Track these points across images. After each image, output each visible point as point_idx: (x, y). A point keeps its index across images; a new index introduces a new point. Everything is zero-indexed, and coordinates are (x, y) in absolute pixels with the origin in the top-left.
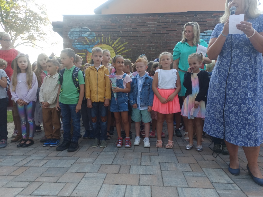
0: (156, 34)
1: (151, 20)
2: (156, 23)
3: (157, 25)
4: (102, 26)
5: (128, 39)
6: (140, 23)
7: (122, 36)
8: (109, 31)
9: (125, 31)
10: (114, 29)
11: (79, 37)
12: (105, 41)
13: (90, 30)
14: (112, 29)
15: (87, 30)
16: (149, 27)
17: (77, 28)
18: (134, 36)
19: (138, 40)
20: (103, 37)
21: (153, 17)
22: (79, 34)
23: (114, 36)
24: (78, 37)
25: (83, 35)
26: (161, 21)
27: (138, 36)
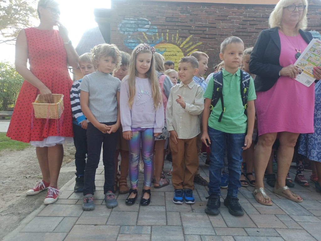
0: (241, 33)
1: (234, 13)
2: (241, 17)
3: (243, 21)
4: (167, 18)
5: (203, 38)
6: (219, 16)
7: (194, 34)
8: (176, 26)
9: (199, 26)
10: (184, 22)
11: (134, 32)
12: (171, 39)
13: (149, 22)
14: (180, 22)
15: (146, 23)
16: (232, 22)
17: (132, 19)
18: (212, 35)
19: (217, 40)
20: (167, 34)
21: (238, 9)
22: (135, 28)
23: (184, 33)
24: (132, 32)
25: (139, 29)
26: (249, 14)
27: (216, 35)
